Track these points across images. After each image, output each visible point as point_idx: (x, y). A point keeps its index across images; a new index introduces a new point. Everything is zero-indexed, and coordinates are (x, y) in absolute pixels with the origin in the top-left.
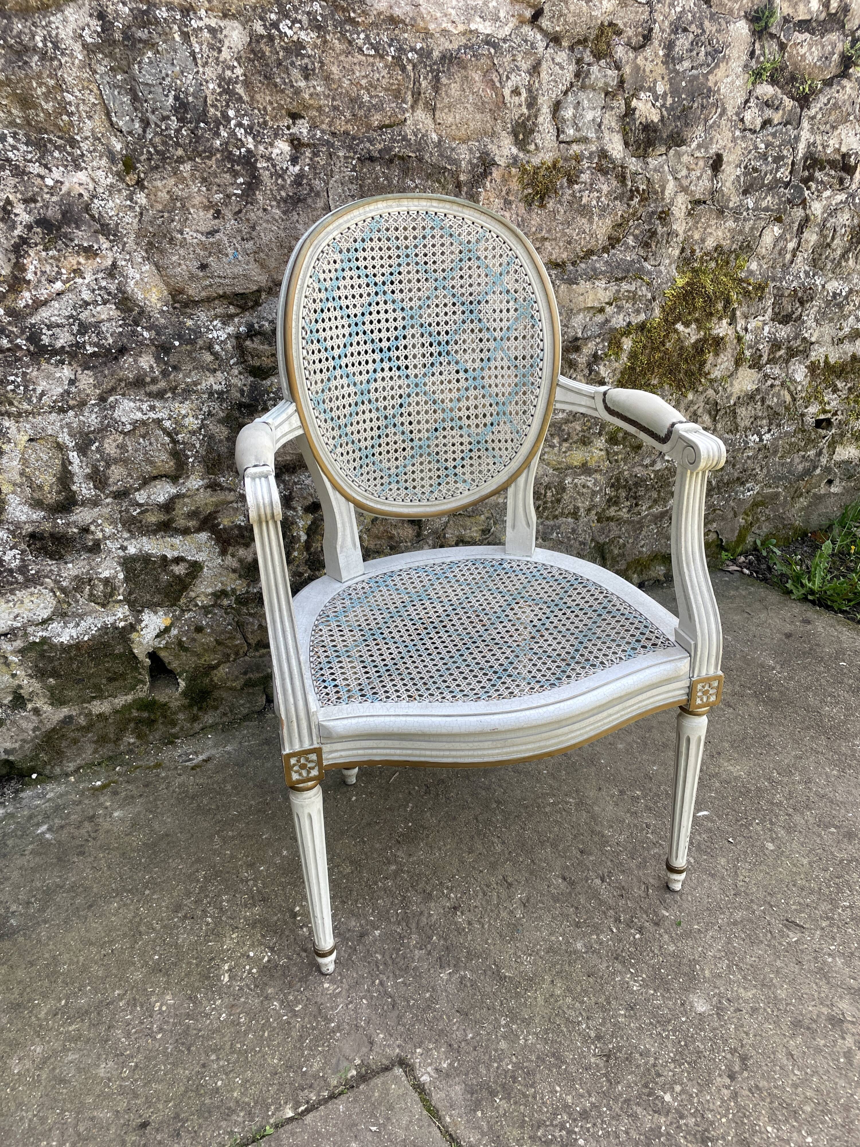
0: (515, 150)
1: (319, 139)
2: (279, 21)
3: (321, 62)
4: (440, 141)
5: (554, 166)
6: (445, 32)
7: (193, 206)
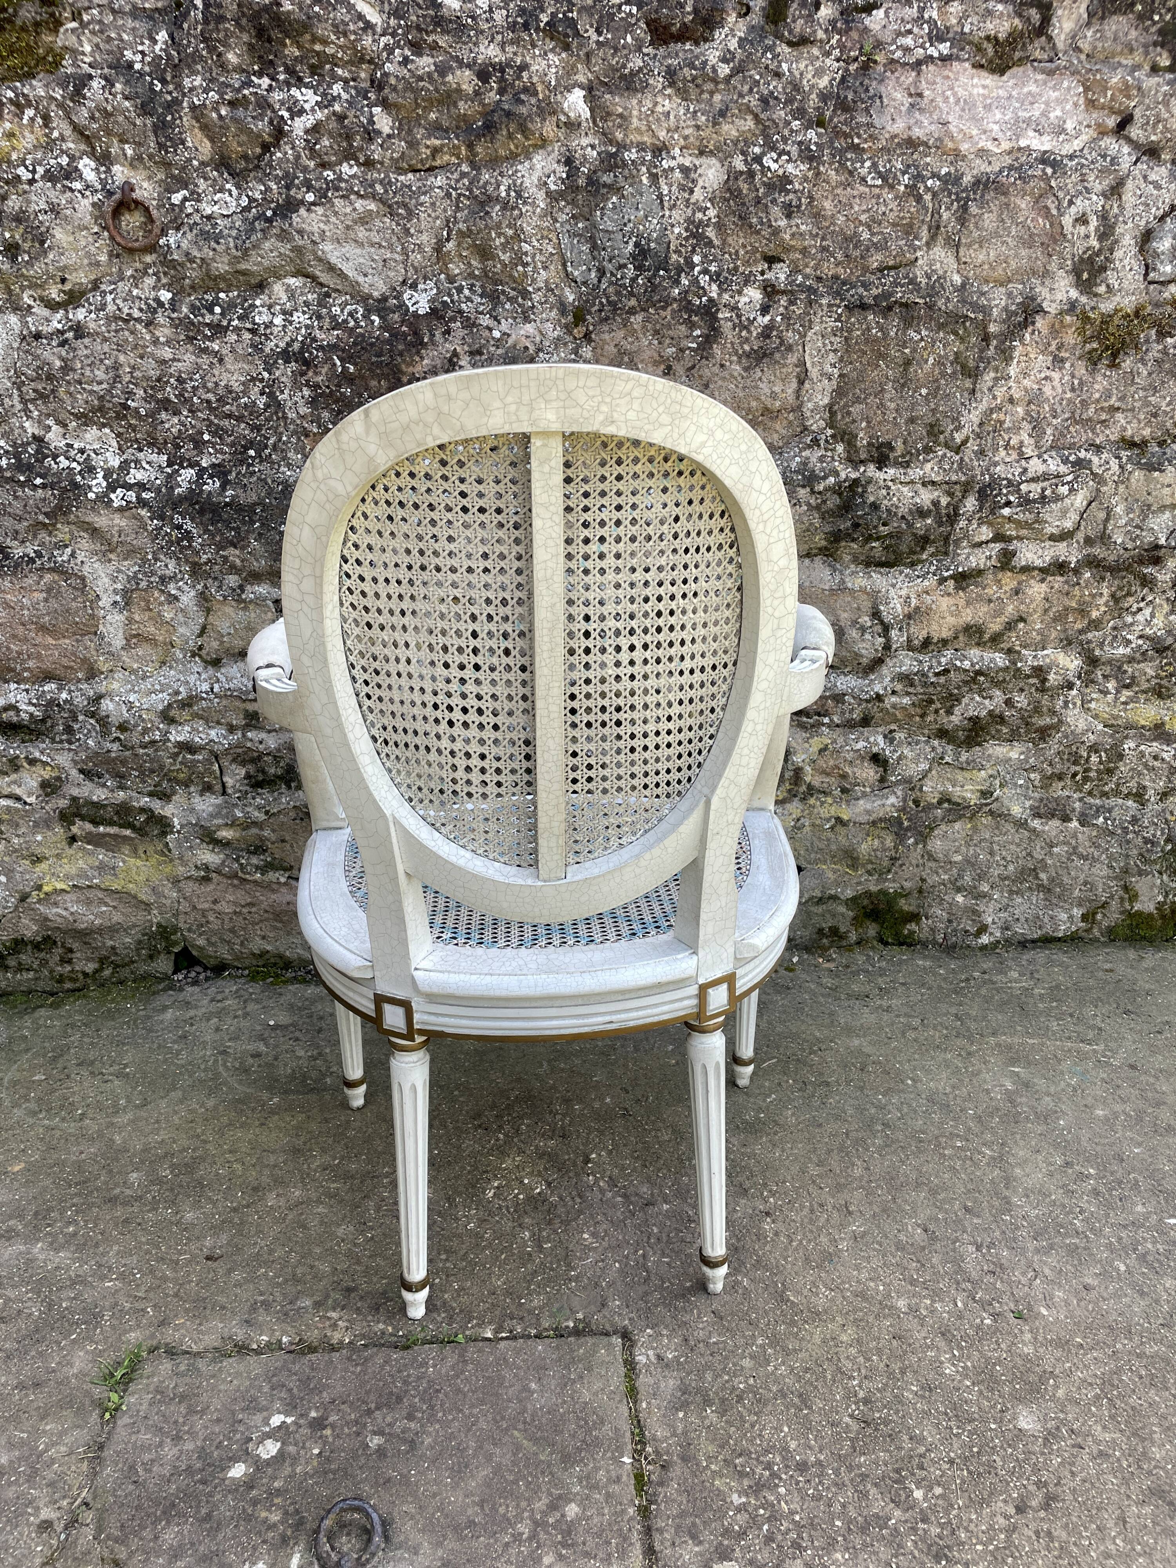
0: (1074, 294)
1: (798, 286)
2: (763, 154)
3: (811, 198)
4: (963, 285)
5: (1137, 314)
6: (982, 153)
7: (642, 361)
